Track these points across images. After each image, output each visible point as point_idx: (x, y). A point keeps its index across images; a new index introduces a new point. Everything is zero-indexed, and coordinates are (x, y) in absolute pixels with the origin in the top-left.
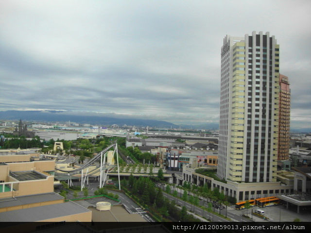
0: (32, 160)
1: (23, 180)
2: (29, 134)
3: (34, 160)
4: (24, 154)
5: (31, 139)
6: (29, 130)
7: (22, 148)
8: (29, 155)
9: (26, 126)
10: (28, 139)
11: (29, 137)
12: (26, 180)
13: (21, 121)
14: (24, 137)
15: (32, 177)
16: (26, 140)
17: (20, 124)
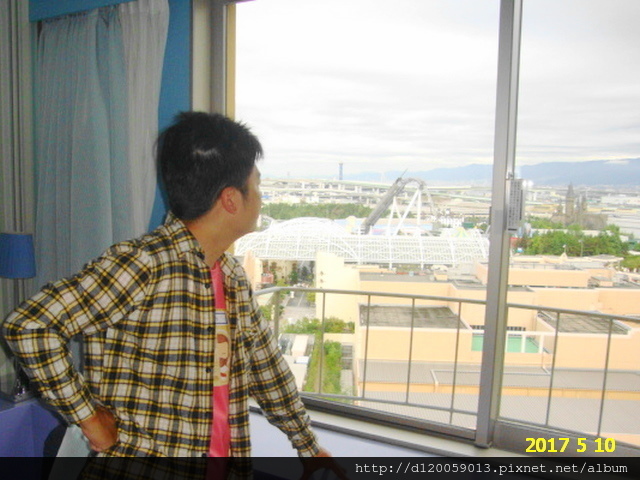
0: (593, 284)
1: (567, 331)
2: (592, 220)
3: (597, 286)
4: (574, 269)
5: (595, 233)
6: (591, 209)
7: (571, 253)
8: (587, 271)
9: (584, 199)
10: (587, 233)
11: (590, 227)
12: (576, 331)
13: (570, 187)
14: (576, 229)
15: (589, 327)
16: (581, 236)
17: (570, 193)
